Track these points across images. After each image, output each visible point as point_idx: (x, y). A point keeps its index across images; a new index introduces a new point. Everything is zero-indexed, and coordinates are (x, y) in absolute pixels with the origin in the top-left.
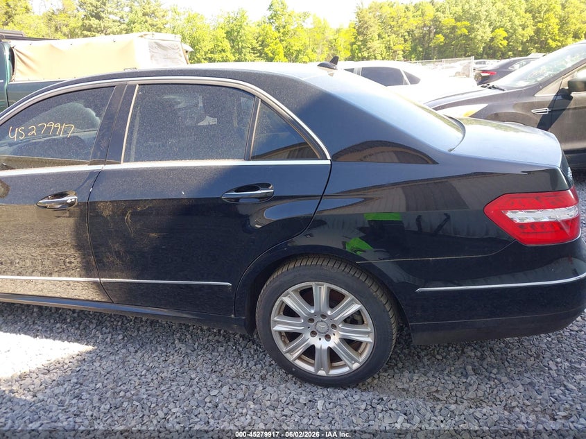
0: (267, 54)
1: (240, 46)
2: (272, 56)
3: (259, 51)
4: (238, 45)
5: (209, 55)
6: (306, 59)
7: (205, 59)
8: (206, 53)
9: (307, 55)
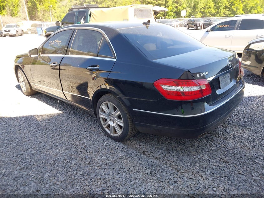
0: (233, 9)
1: (219, 5)
2: (235, 10)
3: (229, 8)
4: (218, 5)
5: (202, 10)
6: (256, 11)
7: (200, 12)
8: (201, 9)
9: (257, 9)
